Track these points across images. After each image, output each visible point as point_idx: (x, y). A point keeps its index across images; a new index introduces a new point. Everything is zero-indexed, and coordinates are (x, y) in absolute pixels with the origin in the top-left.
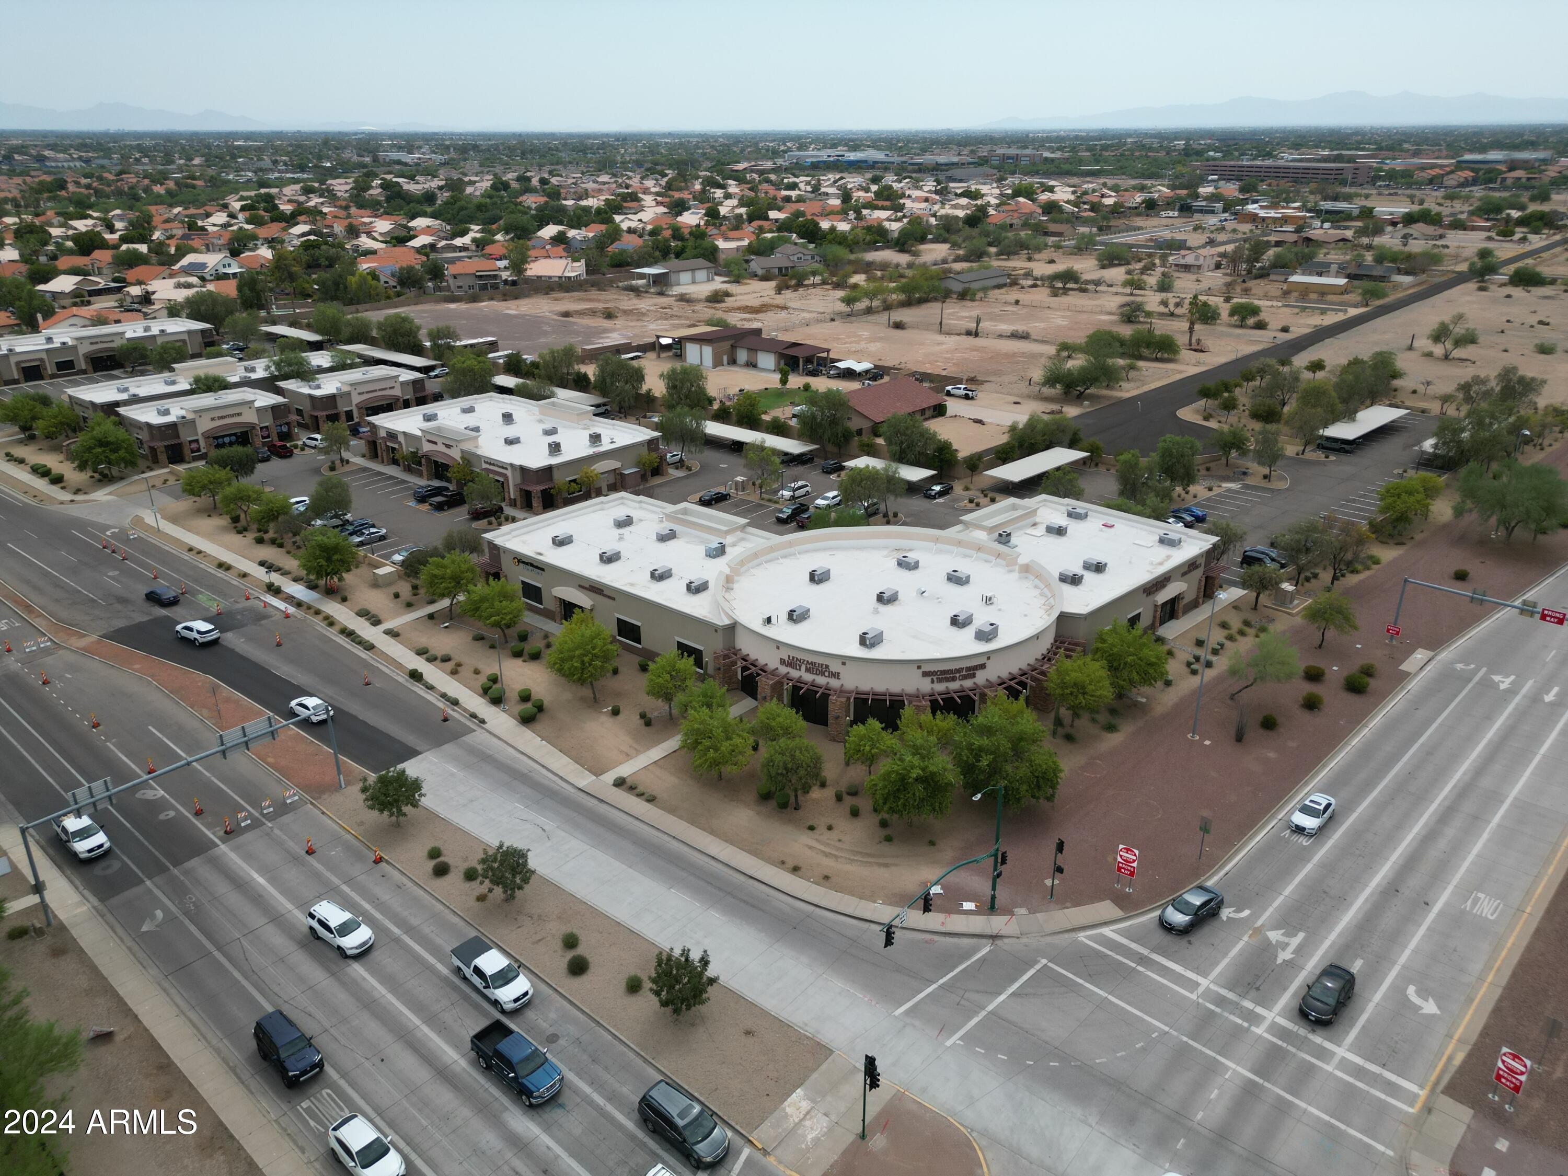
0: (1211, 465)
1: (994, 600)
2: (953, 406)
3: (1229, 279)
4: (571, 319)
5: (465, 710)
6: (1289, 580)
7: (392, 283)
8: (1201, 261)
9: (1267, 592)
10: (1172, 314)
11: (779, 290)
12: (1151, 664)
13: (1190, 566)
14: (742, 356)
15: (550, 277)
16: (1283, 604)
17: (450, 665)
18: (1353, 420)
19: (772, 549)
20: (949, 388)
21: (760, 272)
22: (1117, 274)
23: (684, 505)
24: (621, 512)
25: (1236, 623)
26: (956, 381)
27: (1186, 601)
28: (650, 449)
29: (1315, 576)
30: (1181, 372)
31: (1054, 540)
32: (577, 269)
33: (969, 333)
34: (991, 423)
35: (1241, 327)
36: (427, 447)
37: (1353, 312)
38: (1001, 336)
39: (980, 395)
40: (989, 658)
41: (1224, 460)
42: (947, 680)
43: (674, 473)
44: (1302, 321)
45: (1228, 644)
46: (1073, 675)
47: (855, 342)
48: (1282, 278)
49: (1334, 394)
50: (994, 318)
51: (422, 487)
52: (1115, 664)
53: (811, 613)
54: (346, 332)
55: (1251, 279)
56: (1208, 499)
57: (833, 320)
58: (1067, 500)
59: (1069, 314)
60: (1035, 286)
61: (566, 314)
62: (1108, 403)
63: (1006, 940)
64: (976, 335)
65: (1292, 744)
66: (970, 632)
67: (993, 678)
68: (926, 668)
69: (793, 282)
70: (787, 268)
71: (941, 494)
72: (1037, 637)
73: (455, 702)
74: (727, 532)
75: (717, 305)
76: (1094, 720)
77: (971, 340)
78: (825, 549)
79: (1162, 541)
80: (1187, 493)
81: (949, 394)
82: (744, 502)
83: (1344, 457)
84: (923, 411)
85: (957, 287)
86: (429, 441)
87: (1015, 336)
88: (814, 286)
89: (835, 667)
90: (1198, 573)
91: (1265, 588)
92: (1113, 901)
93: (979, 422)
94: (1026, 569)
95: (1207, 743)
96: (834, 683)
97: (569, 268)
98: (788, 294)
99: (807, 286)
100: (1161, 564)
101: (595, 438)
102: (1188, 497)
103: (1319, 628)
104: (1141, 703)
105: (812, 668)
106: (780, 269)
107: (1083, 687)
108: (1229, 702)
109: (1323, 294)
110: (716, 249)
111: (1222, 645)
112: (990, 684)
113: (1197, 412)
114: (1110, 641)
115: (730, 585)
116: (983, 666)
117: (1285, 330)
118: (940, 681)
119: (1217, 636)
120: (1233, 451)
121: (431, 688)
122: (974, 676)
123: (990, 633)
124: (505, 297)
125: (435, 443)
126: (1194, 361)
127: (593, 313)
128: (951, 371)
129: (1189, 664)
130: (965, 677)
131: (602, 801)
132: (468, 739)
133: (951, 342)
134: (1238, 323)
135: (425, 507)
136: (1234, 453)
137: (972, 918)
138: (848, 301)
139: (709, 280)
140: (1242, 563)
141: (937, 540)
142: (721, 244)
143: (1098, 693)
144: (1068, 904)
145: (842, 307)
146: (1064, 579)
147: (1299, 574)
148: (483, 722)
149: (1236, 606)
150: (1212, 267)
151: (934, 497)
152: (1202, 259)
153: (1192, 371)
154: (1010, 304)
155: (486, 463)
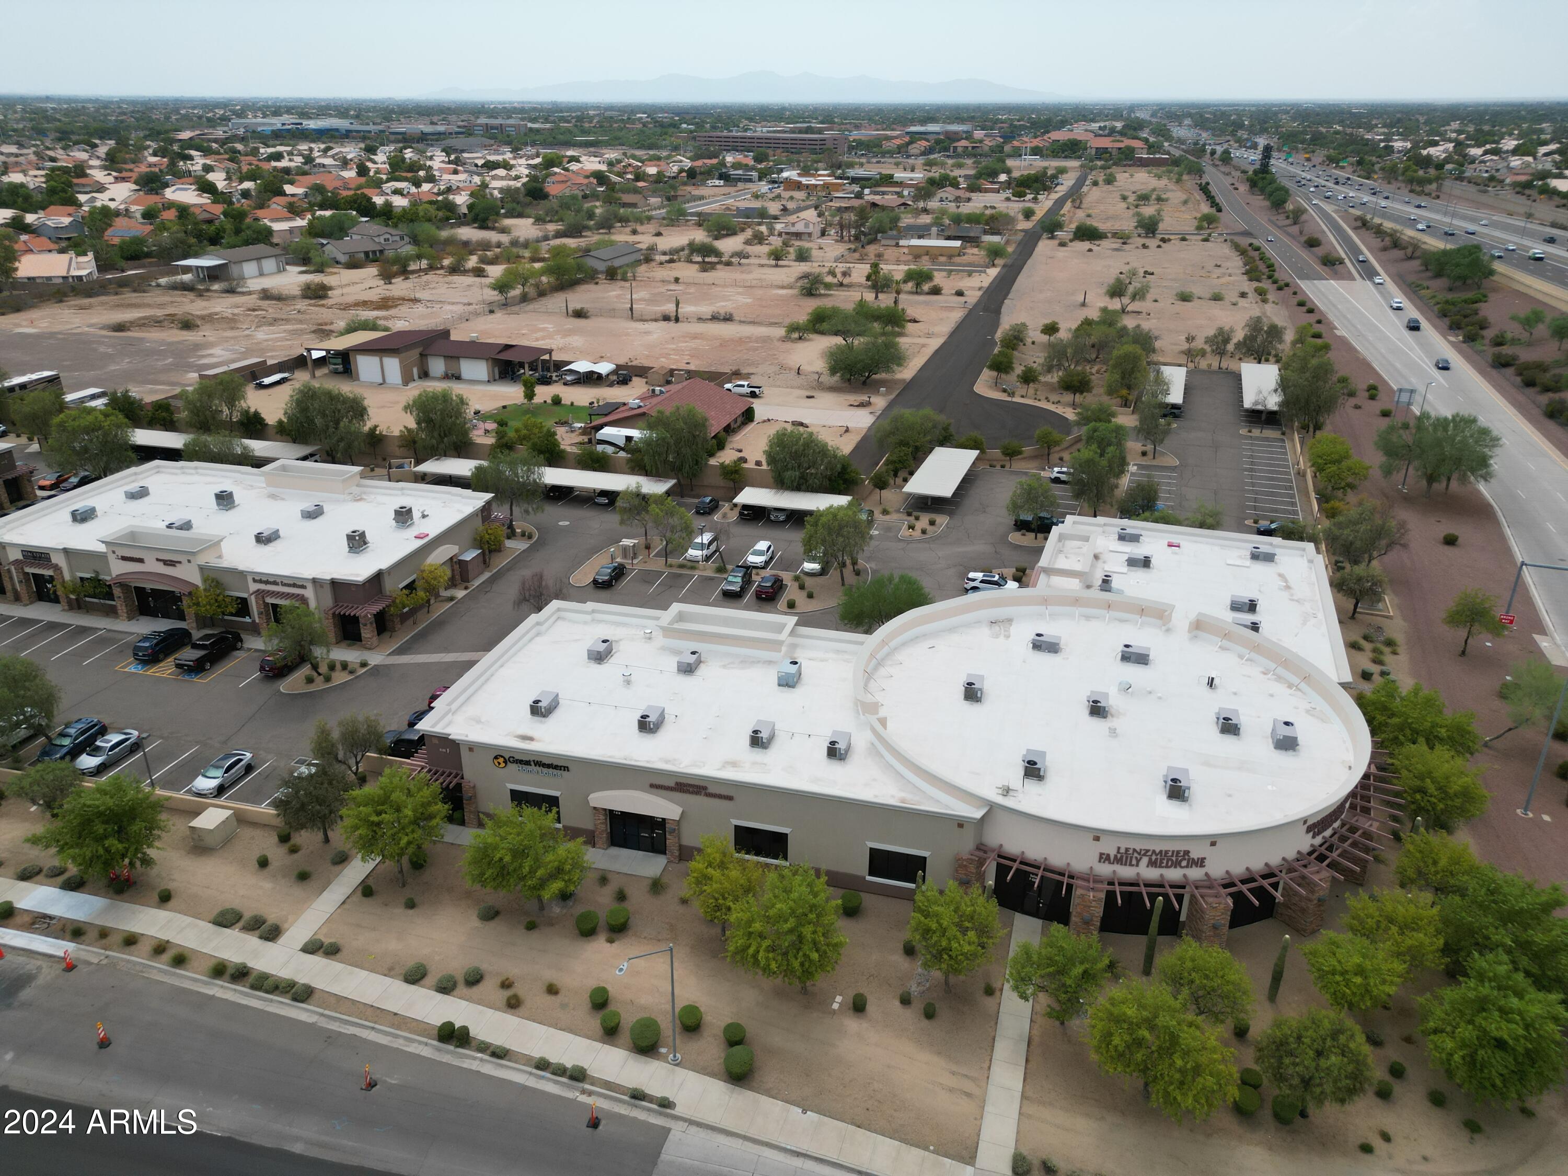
4: (131, 334)
5: (613, 1087)
10: (841, 284)
11: (385, 279)
14: (438, 366)
15: (48, 278)
17: (492, 988)
19: (876, 658)
20: (729, 386)
21: (343, 258)
23: (676, 607)
32: (85, 265)
33: (666, 318)
35: (917, 293)
36: (118, 569)
37: (992, 272)
38: (700, 319)
39: (764, 391)
42: (1325, 827)
43: (512, 545)
44: (964, 284)
51: (145, 639)
57: (492, 312)
60: (673, 261)
61: (120, 327)
62: (901, 387)
64: (677, 320)
66: (1257, 739)
68: (1312, 820)
69: (396, 269)
70: (374, 252)
71: (870, 523)
73: (578, 1076)
75: (330, 302)
77: (677, 326)
79: (1255, 557)
82: (649, 574)
83: (1188, 423)
85: (594, 266)
86: (124, 558)
87: (715, 318)
88: (423, 271)
89: (1198, 852)
93: (800, 424)
94: (1197, 627)
95: (1547, 818)
96: (1195, 874)
97: (74, 264)
98: (401, 283)
99: (414, 272)
101: (405, 514)
105: (1159, 859)
106: (366, 253)
109: (950, 257)
110: (269, 232)
113: (992, 386)
118: (1318, 832)
125: (141, 561)
126: (923, 333)
127: (157, 323)
128: (704, 365)
130: (1337, 817)
132: (675, 1156)
133: (655, 329)
135: (166, 669)
138: (500, 288)
139: (279, 271)
142: (277, 226)
145: (493, 295)
148: (665, 1104)
154: (669, 282)
155: (255, 581)
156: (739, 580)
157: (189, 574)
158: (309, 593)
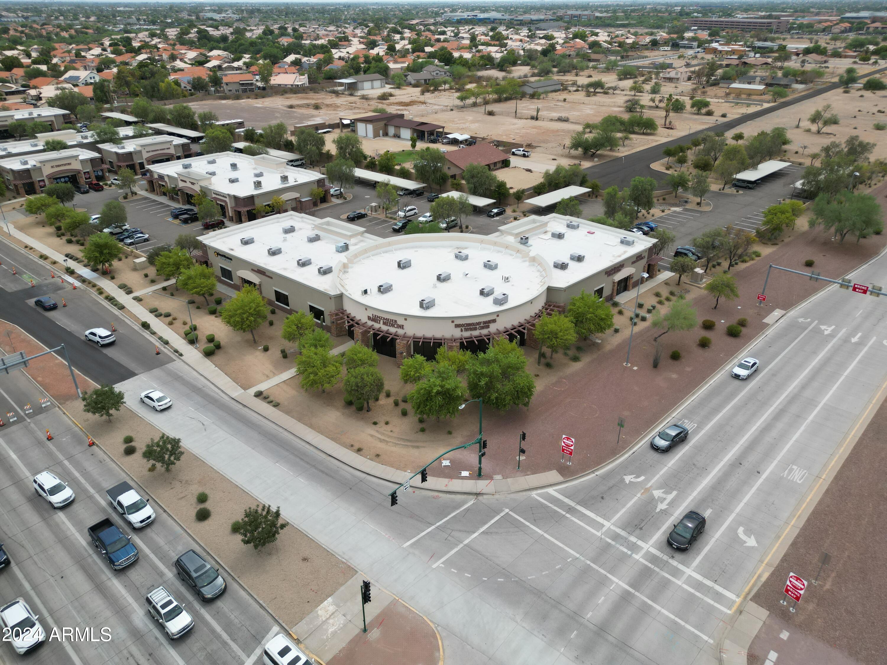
0: (666, 197)
1: (510, 279)
2: (514, 161)
3: (694, 86)
4: (293, 110)
5: (172, 347)
6: (701, 267)
7: (189, 88)
8: (679, 76)
9: (686, 274)
10: (657, 107)
11: (423, 93)
12: (602, 319)
13: (637, 258)
14: (391, 130)
15: (286, 85)
16: (696, 281)
17: (169, 319)
18: (756, 169)
19: (377, 247)
20: (514, 150)
21: (413, 82)
22: (628, 83)
23: (328, 219)
24: (287, 224)
25: (665, 293)
26: (518, 146)
27: (634, 280)
28: (319, 186)
29: (719, 264)
30: (657, 141)
31: (556, 241)
32: (302, 80)
33: (532, 118)
34: (536, 172)
35: (698, 114)
36: (181, 185)
37: (766, 105)
38: (552, 120)
39: (532, 155)
40: (498, 316)
41: (674, 194)
42: (471, 329)
43: (335, 201)
44: (735, 111)
45: (658, 306)
46: (550, 326)
47: (463, 123)
48: (726, 86)
49: (745, 152)
50: (549, 109)
51: (176, 209)
52: (580, 319)
53: (393, 287)
54: (151, 116)
55: (708, 86)
56: (661, 217)
57: (452, 110)
58: (568, 217)
59: (595, 107)
60: (577, 91)
61: (291, 107)
62: (609, 159)
63: (485, 496)
64: (537, 119)
65: (688, 369)
66: (491, 299)
67: (501, 328)
68: (457, 322)
69: (432, 88)
70: (429, 80)
71: (498, 214)
72: (531, 302)
73: (167, 343)
74: (351, 237)
75: (384, 101)
76: (566, 354)
77: (533, 121)
78: (413, 247)
79: (622, 242)
80: (648, 213)
81: (514, 154)
82: (375, 219)
83: (748, 192)
84: (495, 164)
85: (530, 91)
86: (182, 180)
87: (560, 120)
88: (445, 90)
89: (400, 322)
90: (643, 263)
91: (684, 271)
92: (558, 471)
93: (529, 171)
94: (533, 260)
95: (635, 368)
96: (400, 332)
97: (297, 79)
98: (427, 95)
99: (440, 90)
100: (619, 256)
101: (285, 179)
102: (649, 216)
103: (715, 296)
104: (597, 343)
105: (387, 322)
106: (425, 80)
107: (556, 334)
108: (654, 343)
109: (749, 95)
110: (387, 68)
111: (654, 307)
112: (499, 332)
113: (663, 165)
114: (578, 304)
115: (346, 270)
116: (494, 321)
117: (724, 116)
118: (466, 330)
119: (653, 301)
120: (680, 188)
121: (154, 333)
122: (488, 327)
123: (502, 300)
124: (257, 97)
125: (185, 182)
126: (666, 135)
127: (308, 106)
128: (518, 140)
129: (631, 319)
130: (482, 328)
131: (245, 406)
132: (170, 366)
133: (521, 123)
134: (696, 112)
135: (177, 222)
136: (680, 190)
137: (466, 481)
138: (462, 99)
139: (382, 87)
140: (675, 256)
141: (482, 242)
142: (391, 65)
143: (565, 338)
144: (529, 473)
145: (458, 103)
146: (556, 266)
147: (708, 263)
148: (181, 355)
149: (666, 283)
150: (686, 79)
151: (493, 217)
152: (679, 74)
153: (664, 140)
154: (561, 101)
155: (214, 193)
156: (401, 224)
157: (197, 188)
158: (227, 200)
